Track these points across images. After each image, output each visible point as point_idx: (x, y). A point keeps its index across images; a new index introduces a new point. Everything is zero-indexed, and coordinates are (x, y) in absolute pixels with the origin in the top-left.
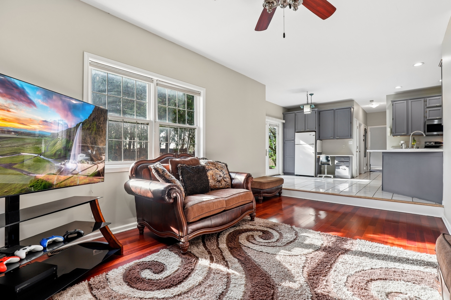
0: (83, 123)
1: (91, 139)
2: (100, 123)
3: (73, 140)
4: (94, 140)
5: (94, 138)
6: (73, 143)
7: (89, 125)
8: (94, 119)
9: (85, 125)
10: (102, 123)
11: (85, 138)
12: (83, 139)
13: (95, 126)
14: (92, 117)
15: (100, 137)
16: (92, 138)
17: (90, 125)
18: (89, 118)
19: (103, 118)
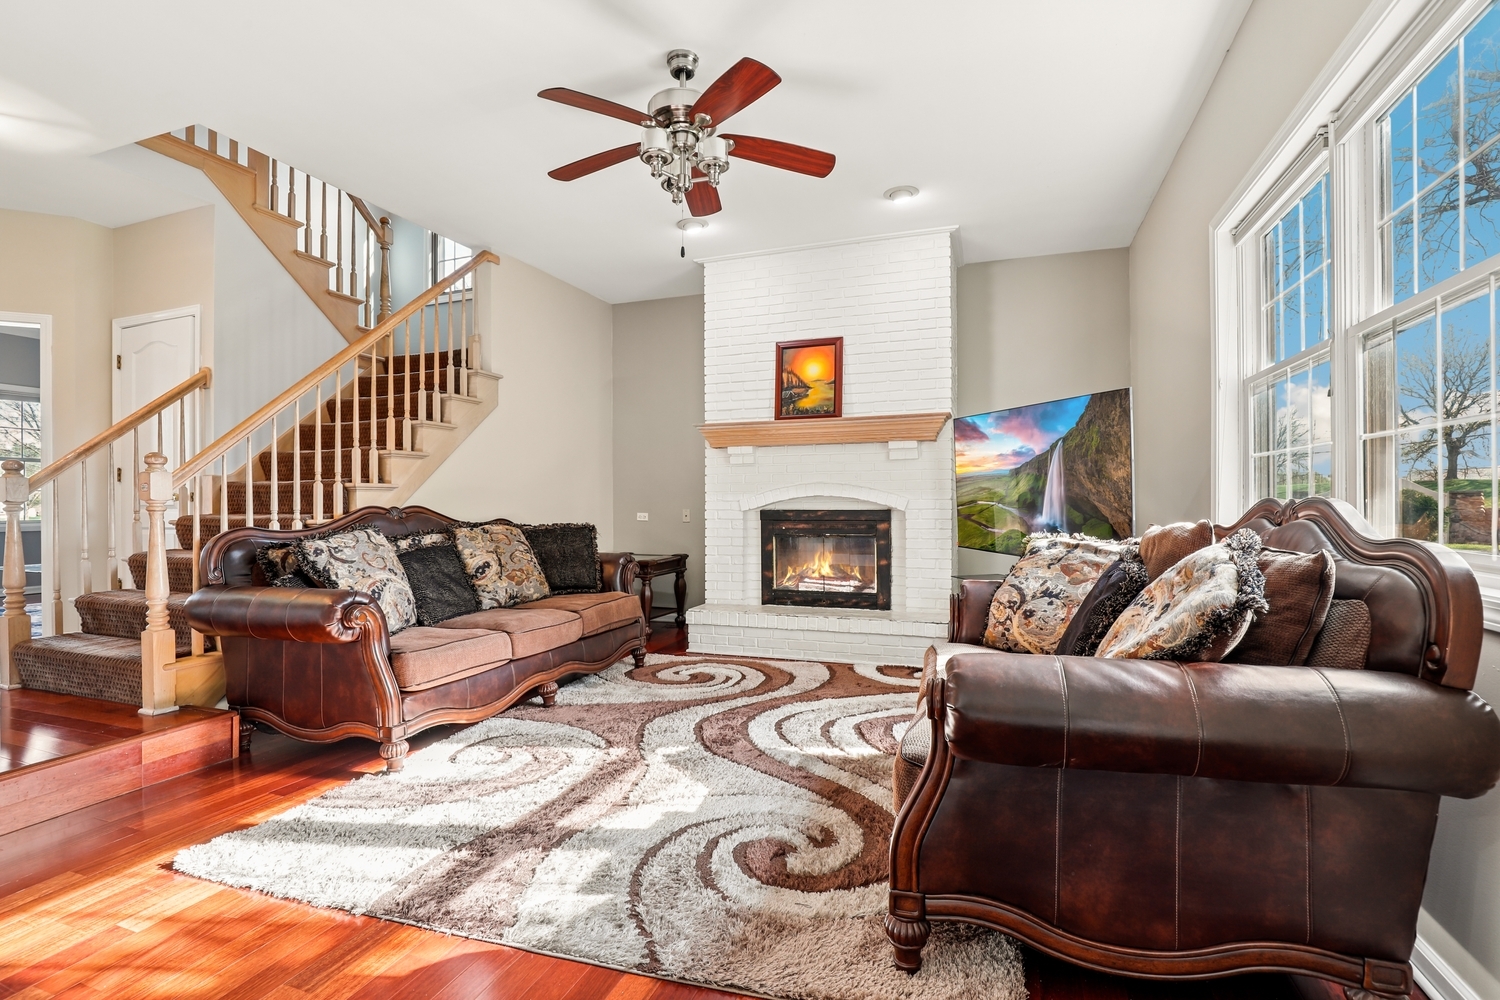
0: (1065, 439)
1: (1086, 465)
2: (1110, 425)
3: (1046, 474)
4: (1096, 466)
5: (1096, 462)
6: (1045, 480)
7: (1079, 437)
8: (1090, 422)
9: (1069, 442)
10: (1115, 423)
11: (1072, 467)
12: (1066, 469)
13: (1094, 436)
14: (1086, 419)
15: (1112, 457)
16: (1090, 464)
17: (1083, 437)
18: (1077, 425)
19: (1119, 410)
